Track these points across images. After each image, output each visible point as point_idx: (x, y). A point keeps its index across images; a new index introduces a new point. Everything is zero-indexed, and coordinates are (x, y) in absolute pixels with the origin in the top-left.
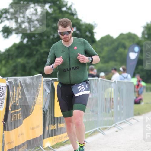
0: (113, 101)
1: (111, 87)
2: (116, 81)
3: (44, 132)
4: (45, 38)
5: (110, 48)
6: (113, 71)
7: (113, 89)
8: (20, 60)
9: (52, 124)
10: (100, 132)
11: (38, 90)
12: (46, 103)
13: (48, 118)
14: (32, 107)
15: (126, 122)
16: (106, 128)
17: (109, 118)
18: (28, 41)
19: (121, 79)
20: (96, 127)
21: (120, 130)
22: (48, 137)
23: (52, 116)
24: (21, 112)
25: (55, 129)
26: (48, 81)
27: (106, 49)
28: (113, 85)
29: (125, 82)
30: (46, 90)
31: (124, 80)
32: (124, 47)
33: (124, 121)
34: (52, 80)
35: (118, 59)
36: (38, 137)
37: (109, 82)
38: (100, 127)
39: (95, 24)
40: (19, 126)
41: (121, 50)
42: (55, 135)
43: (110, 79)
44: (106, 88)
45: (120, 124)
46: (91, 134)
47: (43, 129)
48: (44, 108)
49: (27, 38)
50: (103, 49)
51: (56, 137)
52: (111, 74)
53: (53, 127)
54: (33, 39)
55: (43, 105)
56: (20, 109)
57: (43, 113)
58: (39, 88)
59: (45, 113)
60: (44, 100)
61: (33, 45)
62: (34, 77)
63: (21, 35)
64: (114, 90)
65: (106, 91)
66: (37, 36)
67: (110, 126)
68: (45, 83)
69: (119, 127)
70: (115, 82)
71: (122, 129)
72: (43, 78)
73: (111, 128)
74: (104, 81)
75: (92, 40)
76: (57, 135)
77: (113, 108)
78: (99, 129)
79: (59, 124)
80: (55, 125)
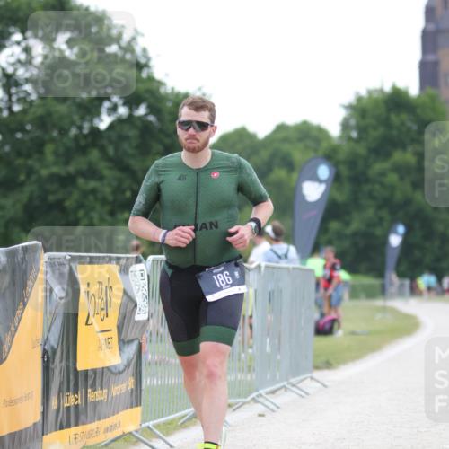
2: (263, 265)
3: (45, 414)
4: (55, 134)
9: (68, 390)
11: (28, 289)
12: (53, 328)
13: (57, 372)
14: (8, 339)
15: (289, 386)
16: (230, 405)
17: (240, 376)
18: (2, 143)
21: (273, 411)
22: (56, 430)
23: (68, 367)
25: (77, 406)
28: (252, 277)
32: (289, 165)
33: (285, 383)
36: (26, 429)
42: (77, 424)
45: (273, 392)
46: (185, 422)
47: (43, 404)
48: (46, 341)
51: (80, 428)
53: (72, 400)
54: (19, 135)
55: (43, 337)
57: (43, 358)
58: (30, 283)
59: (48, 358)
60: (48, 319)
61: (19, 154)
62: (17, 250)
64: (256, 291)
66: (29, 127)
67: (244, 400)
69: (267, 403)
71: (278, 407)
73: (244, 404)
76: (83, 424)
77: (250, 347)
79: (89, 390)
80: (77, 393)
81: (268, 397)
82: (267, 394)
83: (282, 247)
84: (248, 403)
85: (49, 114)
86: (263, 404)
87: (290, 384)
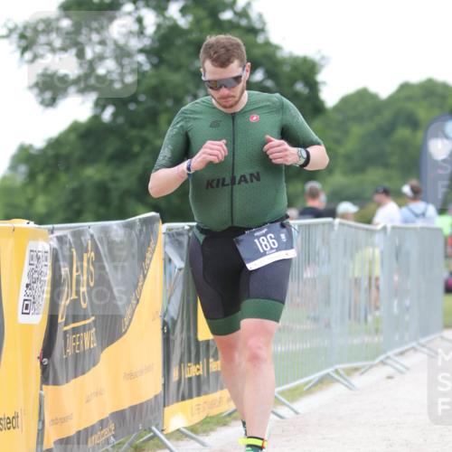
0: (378, 288)
1: (373, 245)
2: (389, 226)
3: (166, 385)
4: (169, 103)
5: (370, 126)
6: (378, 197)
7: (377, 252)
8: (93, 173)
9: (190, 361)
10: (338, 381)
11: (147, 262)
12: (173, 299)
13: (177, 343)
14: (129, 312)
15: (418, 347)
16: (356, 369)
17: (367, 339)
18: (115, 115)
19: (406, 221)
20: (327, 367)
21: (401, 372)
22: (178, 401)
23: (189, 338)
24: (95, 326)
25: (198, 377)
26: (176, 233)
27: (357, 130)
28: (378, 238)
29: (415, 229)
30: (170, 260)
31: (413, 222)
33: (414, 344)
34: (189, 231)
35: (394, 160)
36: (147, 402)
37: (367, 230)
38: (337, 367)
39: (323, 58)
40: (89, 370)
41: (403, 133)
42: (199, 394)
43: (369, 222)
44: (357, 249)
45: (402, 354)
46: (310, 387)
47: (164, 376)
48: (165, 313)
49: (114, 104)
50: (346, 132)
51: (203, 398)
52: (371, 206)
53: (193, 371)
54: (132, 107)
55: (163, 306)
56: (93, 318)
57: (163, 329)
58: (148, 255)
59: (168, 328)
60: (167, 291)
61: (133, 125)
62: (134, 222)
63: (93, 97)
64: (382, 253)
65: (358, 257)
66: (142, 98)
67: (371, 363)
68: (167, 240)
69: (398, 366)
70: (384, 228)
71: (408, 369)
72: (163, 223)
73: (371, 367)
74: (350, 226)
75: (313, 107)
76: (206, 393)
77: (377, 308)
78: (336, 371)
79: (211, 360)
80: (199, 364)
81: (397, 359)
82: (396, 355)
83: (419, 206)
84: (376, 365)
85: (163, 84)
86: (391, 366)
87: (419, 344)
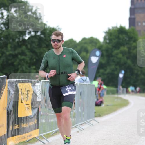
3: (8, 131)
4: (11, 41)
9: (15, 124)
11: (2, 91)
12: (10, 104)
13: (12, 118)
15: (87, 123)
21: (82, 131)
22: (11, 137)
23: (15, 116)
25: (18, 129)
29: (86, 85)
32: (87, 51)
33: (85, 122)
36: (2, 136)
42: (18, 135)
45: (82, 124)
46: (53, 134)
47: (7, 128)
48: (8, 108)
53: (16, 127)
55: (7, 106)
57: (7, 113)
58: (3, 89)
59: (9, 113)
69: (80, 128)
70: (77, 84)
72: (8, 79)
76: (20, 135)
79: (22, 124)
80: (18, 125)
82: (80, 125)
83: (84, 78)
84: (74, 128)
85: (9, 34)
86: (78, 128)
87: (87, 122)
